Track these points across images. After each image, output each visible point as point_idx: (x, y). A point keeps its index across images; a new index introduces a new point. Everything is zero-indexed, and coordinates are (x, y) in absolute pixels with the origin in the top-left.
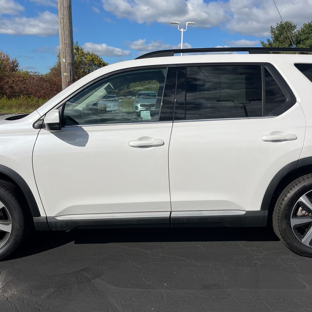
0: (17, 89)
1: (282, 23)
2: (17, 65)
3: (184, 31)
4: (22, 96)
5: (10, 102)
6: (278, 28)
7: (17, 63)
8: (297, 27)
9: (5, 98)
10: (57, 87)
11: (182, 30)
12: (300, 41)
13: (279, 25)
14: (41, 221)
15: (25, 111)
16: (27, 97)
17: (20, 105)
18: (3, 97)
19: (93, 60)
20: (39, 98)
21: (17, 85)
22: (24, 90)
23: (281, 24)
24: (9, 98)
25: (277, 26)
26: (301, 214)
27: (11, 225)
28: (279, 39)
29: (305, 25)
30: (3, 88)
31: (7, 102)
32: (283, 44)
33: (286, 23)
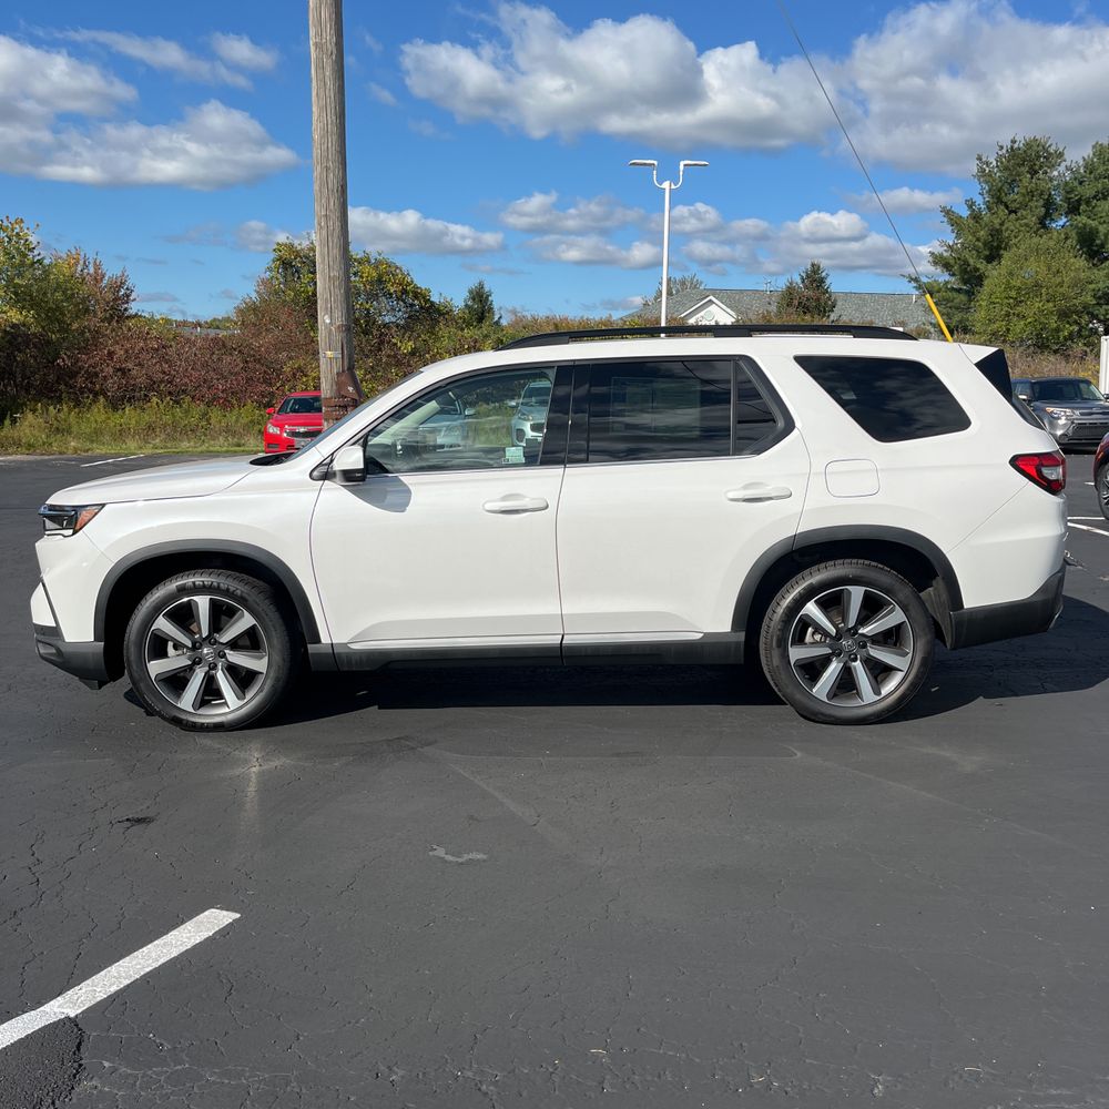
0: (139, 376)
1: (1016, 146)
2: (128, 296)
3: (673, 187)
4: (155, 400)
5: (117, 419)
6: (1002, 163)
7: (127, 289)
8: (1066, 156)
9: (101, 407)
10: (264, 368)
11: (666, 185)
12: (1080, 205)
13: (1004, 151)
14: (323, 651)
15: (166, 447)
16: (171, 403)
17: (151, 428)
18: (95, 401)
19: (380, 281)
20: (208, 405)
21: (140, 364)
22: (162, 381)
23: (1012, 147)
24: (115, 404)
25: (1000, 153)
26: (812, 640)
27: (266, 659)
28: (1005, 199)
29: (1098, 148)
30: (96, 375)
31: (109, 418)
32: (1019, 214)
33: (1028, 145)
